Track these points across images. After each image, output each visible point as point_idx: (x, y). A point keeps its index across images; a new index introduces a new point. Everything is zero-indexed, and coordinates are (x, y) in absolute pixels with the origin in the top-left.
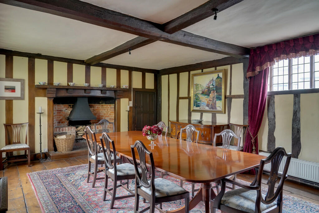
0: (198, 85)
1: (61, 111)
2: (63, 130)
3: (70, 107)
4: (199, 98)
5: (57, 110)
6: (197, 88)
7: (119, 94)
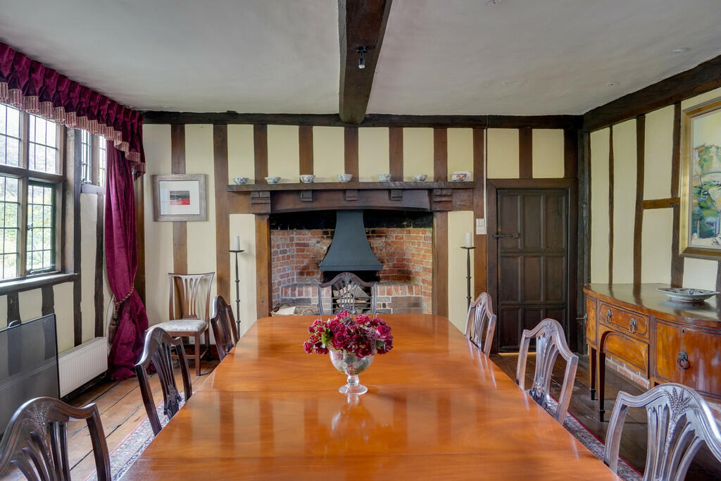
0: (707, 148)
1: (305, 245)
2: (300, 294)
3: (328, 237)
4: (712, 201)
5: (298, 245)
6: (705, 160)
7: (439, 199)
